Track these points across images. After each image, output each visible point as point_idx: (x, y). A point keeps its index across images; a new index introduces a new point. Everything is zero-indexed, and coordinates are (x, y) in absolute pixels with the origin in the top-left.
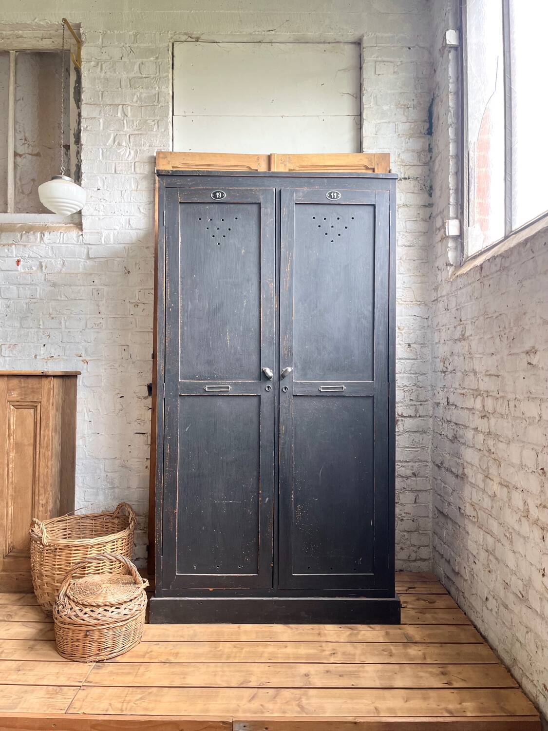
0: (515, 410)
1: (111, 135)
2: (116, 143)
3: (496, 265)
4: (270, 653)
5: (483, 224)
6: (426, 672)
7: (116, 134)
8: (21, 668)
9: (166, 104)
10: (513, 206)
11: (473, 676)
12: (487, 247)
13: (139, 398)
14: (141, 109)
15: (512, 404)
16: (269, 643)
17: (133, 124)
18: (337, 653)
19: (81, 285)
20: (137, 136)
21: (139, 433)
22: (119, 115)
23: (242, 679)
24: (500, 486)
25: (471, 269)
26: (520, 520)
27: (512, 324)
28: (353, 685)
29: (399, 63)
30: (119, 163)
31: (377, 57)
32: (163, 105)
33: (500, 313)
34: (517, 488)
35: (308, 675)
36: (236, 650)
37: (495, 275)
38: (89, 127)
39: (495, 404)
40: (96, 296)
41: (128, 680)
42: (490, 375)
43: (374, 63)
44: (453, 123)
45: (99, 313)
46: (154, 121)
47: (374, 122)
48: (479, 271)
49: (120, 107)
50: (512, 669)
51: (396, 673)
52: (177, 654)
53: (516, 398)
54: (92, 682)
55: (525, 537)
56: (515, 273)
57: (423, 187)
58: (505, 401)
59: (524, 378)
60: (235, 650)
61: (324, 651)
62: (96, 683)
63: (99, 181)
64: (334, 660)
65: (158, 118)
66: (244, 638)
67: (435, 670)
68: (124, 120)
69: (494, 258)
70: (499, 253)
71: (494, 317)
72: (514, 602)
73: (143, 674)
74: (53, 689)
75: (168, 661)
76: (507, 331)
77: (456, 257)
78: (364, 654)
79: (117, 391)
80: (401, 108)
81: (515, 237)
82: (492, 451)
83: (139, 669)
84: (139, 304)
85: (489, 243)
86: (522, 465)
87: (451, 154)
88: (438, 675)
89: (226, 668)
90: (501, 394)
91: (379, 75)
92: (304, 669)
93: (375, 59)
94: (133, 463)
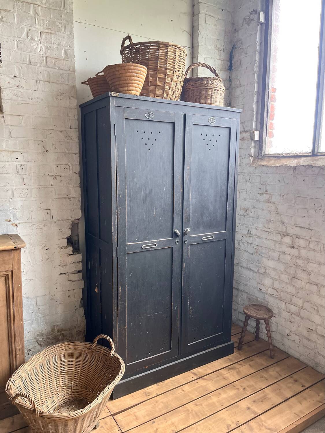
1: (24, 29)
2: (29, 37)
7: (28, 29)
9: (71, 11)
13: (61, 248)
14: (50, 11)
17: (44, 22)
19: (6, 161)
20: (48, 34)
21: (61, 274)
22: (31, 12)
29: (217, 19)
30: (33, 55)
31: (206, 11)
32: (68, 12)
38: (4, 19)
40: (20, 170)
43: (205, 15)
44: (257, 71)
45: (24, 184)
46: (61, 23)
47: (204, 56)
49: (32, 5)
63: (16, 69)
65: (64, 22)
68: (35, 18)
77: (255, 152)
78: (256, 383)
79: (44, 245)
84: (57, 177)
87: (255, 90)
88: (294, 383)
91: (207, 24)
93: (205, 12)
94: (59, 296)
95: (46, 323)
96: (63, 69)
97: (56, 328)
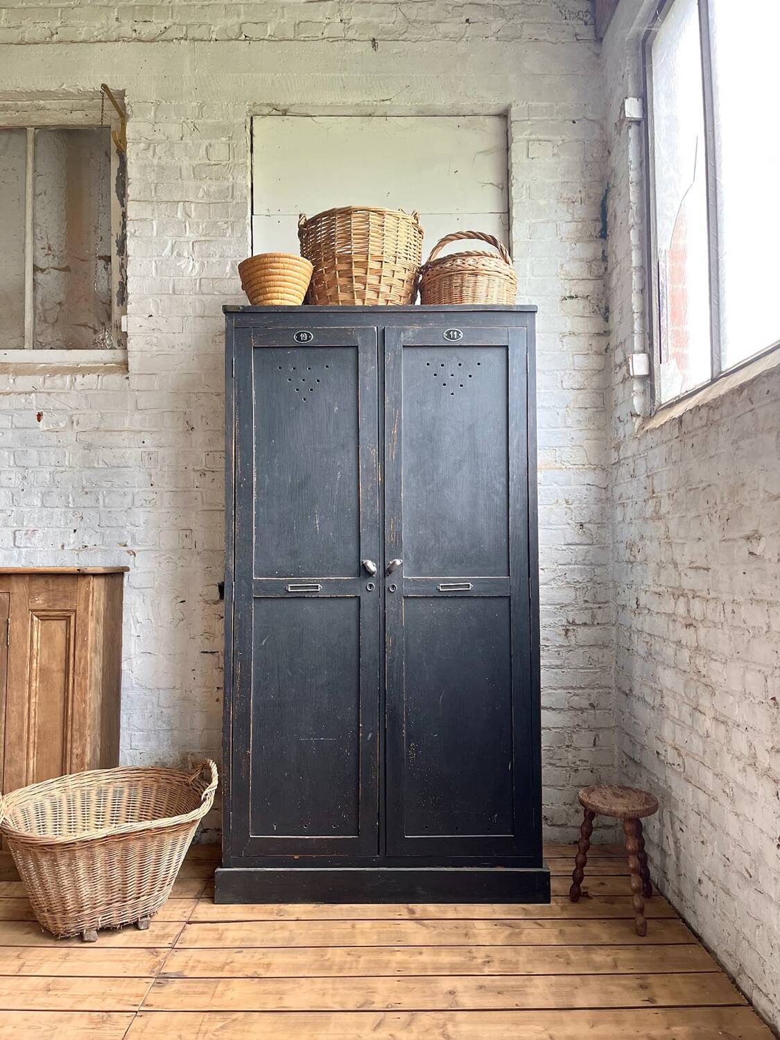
0: (733, 618)
1: (168, 241)
2: (175, 253)
3: (701, 418)
4: (399, 963)
5: (681, 360)
6: (619, 985)
7: (174, 241)
8: (51, 987)
9: (243, 201)
10: (722, 338)
11: (685, 989)
12: (687, 392)
13: (206, 602)
14: (209, 207)
15: (728, 609)
16: (397, 948)
17: (198, 227)
18: (492, 961)
19: (126, 447)
20: (203, 243)
21: (207, 652)
22: (179, 215)
23: (361, 1000)
24: (714, 723)
25: (666, 422)
26: (744, 770)
27: (726, 500)
28: (517, 1005)
29: (561, 142)
30: (179, 280)
31: (530, 135)
32: (239, 201)
33: (708, 483)
34: (738, 726)
35: (455, 993)
36: (352, 959)
37: (700, 432)
38: (137, 232)
39: (705, 608)
40: (147, 462)
41: (203, 1002)
42: (697, 568)
43: (525, 142)
44: (636, 224)
45: (152, 485)
46: (226, 223)
47: (527, 221)
48: (677, 425)
49: (181, 204)
50: (738, 979)
51: (576, 988)
52: (269, 965)
53: (734, 600)
54: (152, 1005)
55: (752, 794)
56: (728, 430)
57: (596, 308)
58: (718, 604)
59: (744, 573)
60: (349, 959)
61: (474, 958)
62: (158, 1007)
63: (151, 305)
64: (490, 971)
65: (232, 219)
66: (361, 942)
67: (632, 982)
68: (185, 222)
69: (698, 408)
70: (705, 402)
71: (700, 489)
72: (738, 885)
73: (223, 994)
74: (99, 1015)
75: (256, 976)
76: (720, 507)
77: (644, 405)
78: (530, 961)
79: (177, 594)
80: (564, 203)
81: (726, 381)
82: (703, 673)
83: (216, 987)
84: (206, 473)
85: (690, 386)
86: (745, 694)
87: (634, 265)
88: (634, 989)
89: (339, 984)
90: (713, 594)
91: (532, 158)
92: (446, 984)
93: (527, 137)
94: (198, 694)
95: (173, 744)
96: (226, 293)
97: (189, 759)
